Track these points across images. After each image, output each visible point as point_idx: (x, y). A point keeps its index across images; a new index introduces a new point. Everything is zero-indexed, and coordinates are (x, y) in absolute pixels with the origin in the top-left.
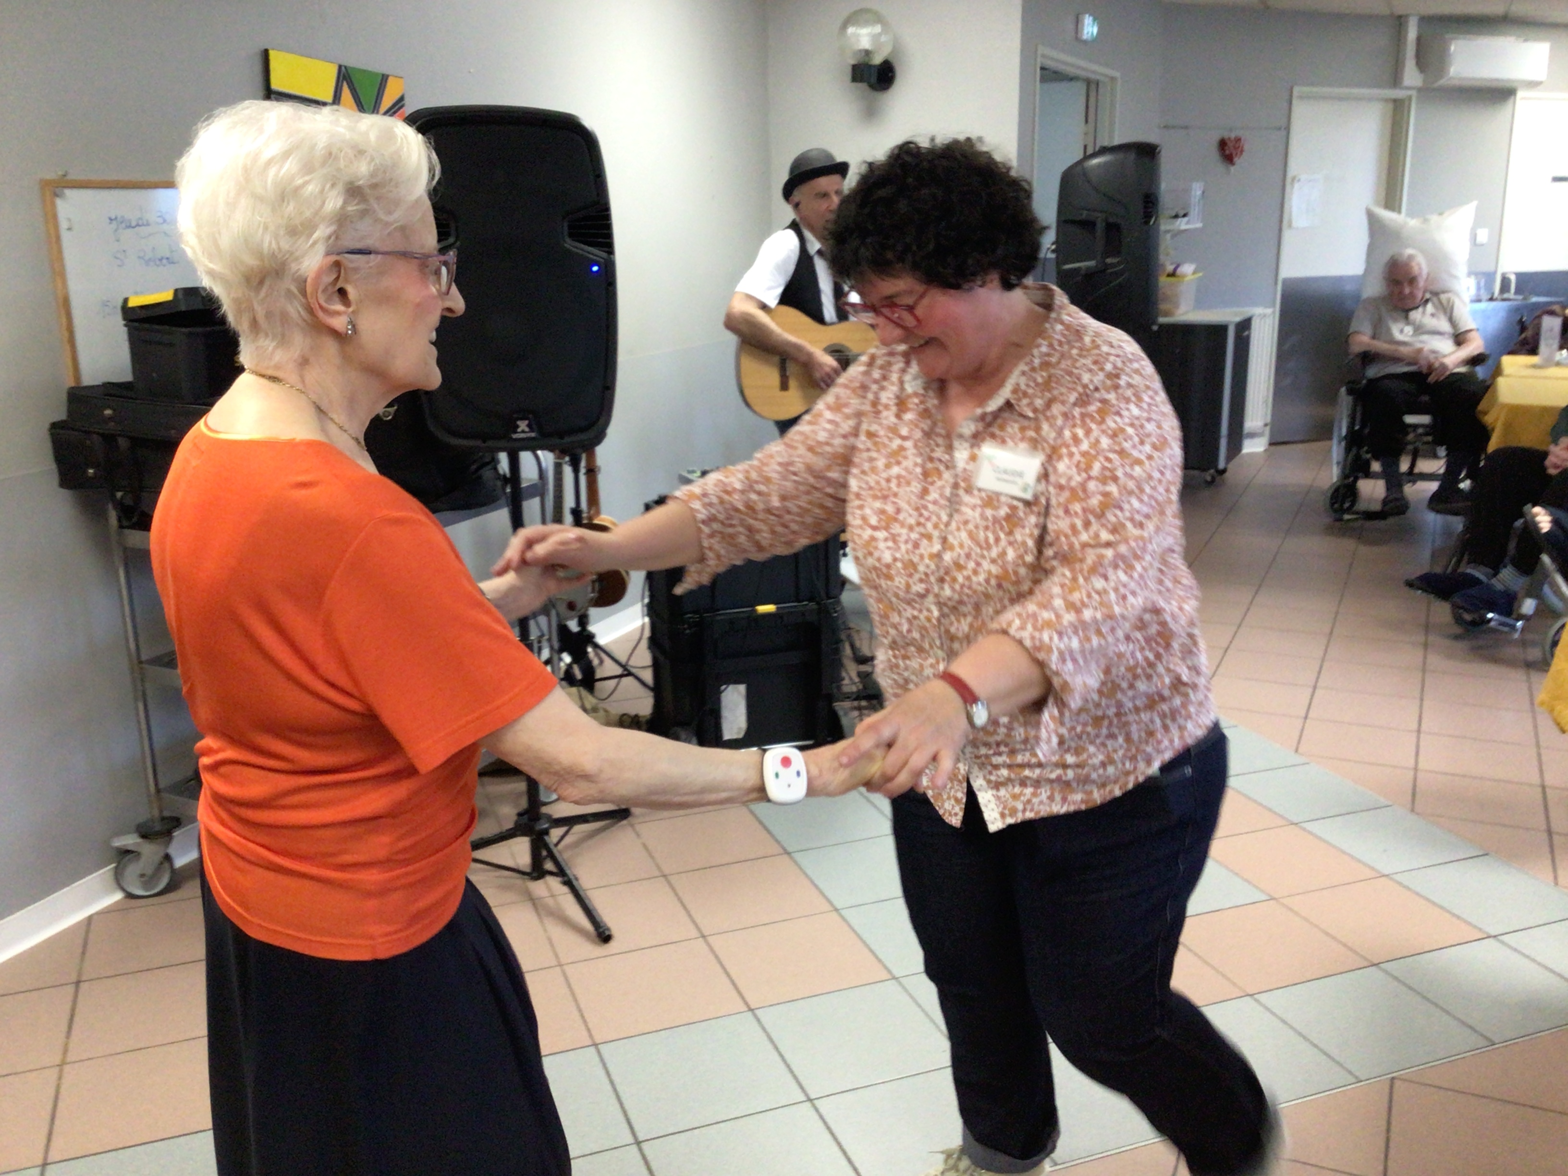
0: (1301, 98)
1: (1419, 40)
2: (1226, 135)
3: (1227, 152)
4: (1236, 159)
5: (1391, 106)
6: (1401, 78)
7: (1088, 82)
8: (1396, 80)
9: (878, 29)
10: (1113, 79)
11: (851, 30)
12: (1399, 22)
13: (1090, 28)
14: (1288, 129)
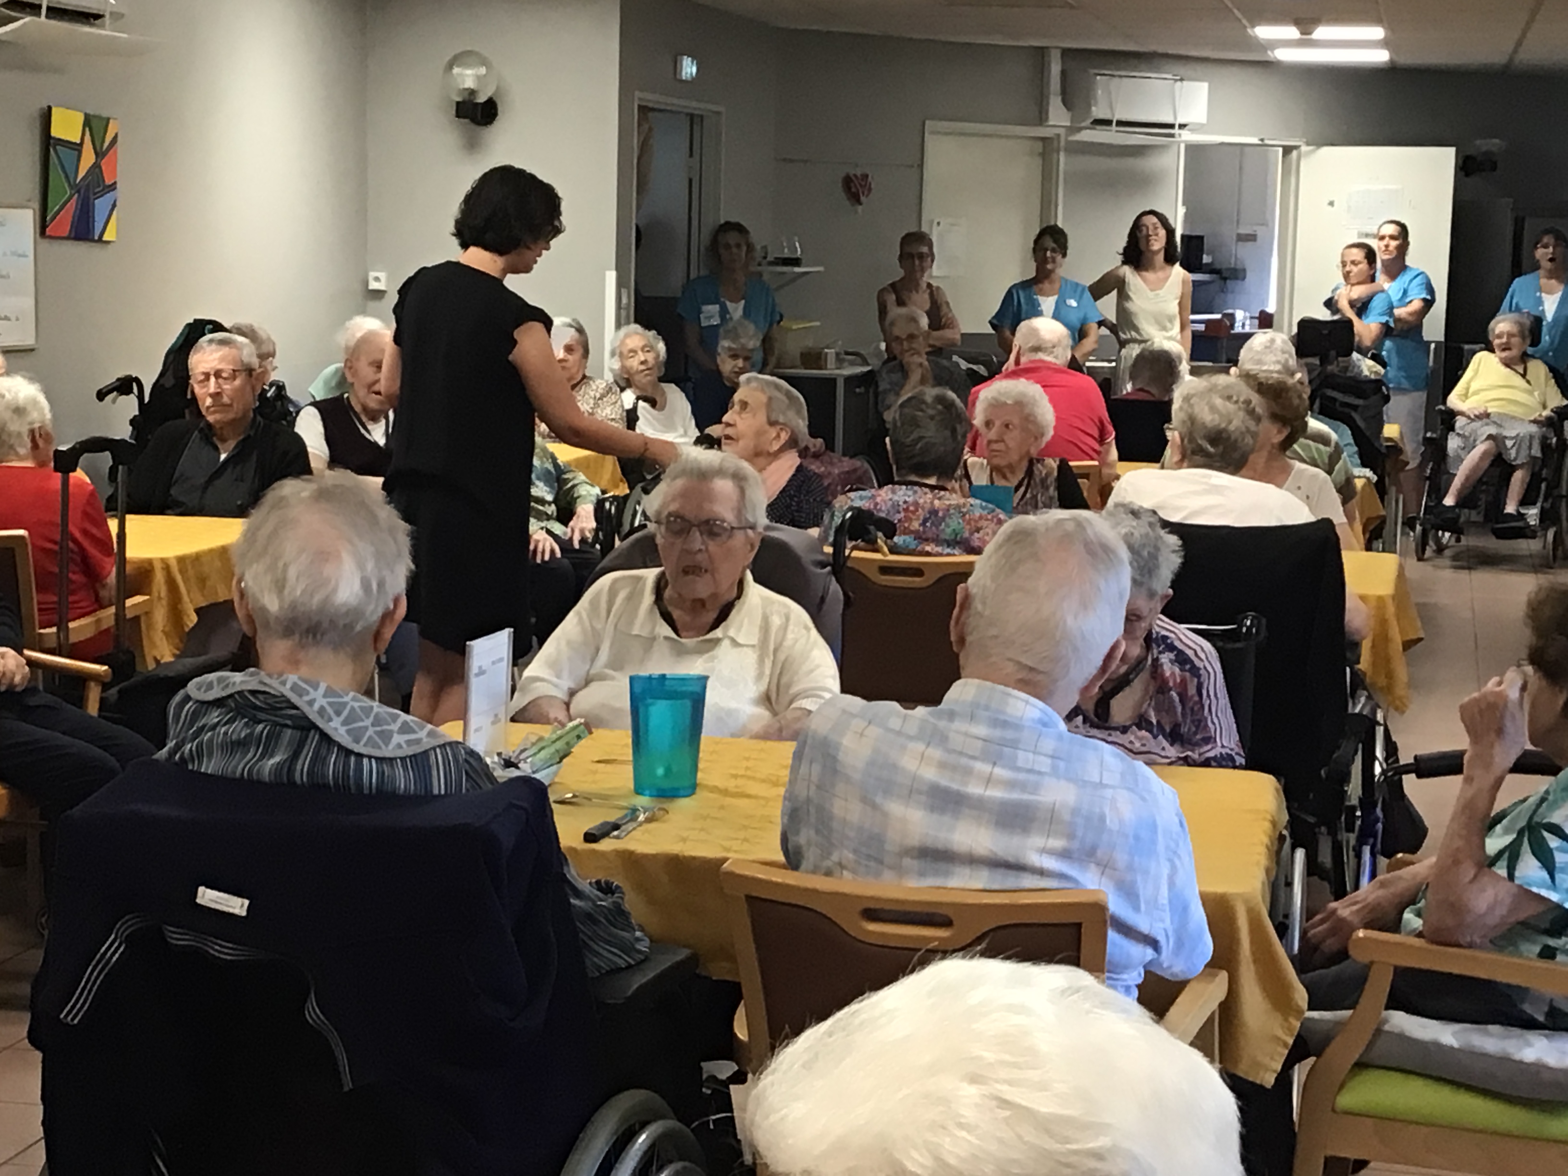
0: (933, 133)
1: (1064, 73)
2: (852, 172)
3: (853, 190)
4: (863, 199)
5: (1039, 146)
6: (1047, 119)
7: (692, 116)
8: (1041, 118)
9: (483, 70)
10: (718, 113)
11: (456, 70)
12: (1041, 53)
13: (689, 68)
14: (921, 166)
